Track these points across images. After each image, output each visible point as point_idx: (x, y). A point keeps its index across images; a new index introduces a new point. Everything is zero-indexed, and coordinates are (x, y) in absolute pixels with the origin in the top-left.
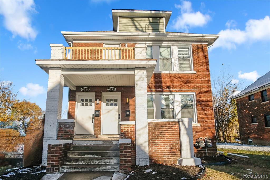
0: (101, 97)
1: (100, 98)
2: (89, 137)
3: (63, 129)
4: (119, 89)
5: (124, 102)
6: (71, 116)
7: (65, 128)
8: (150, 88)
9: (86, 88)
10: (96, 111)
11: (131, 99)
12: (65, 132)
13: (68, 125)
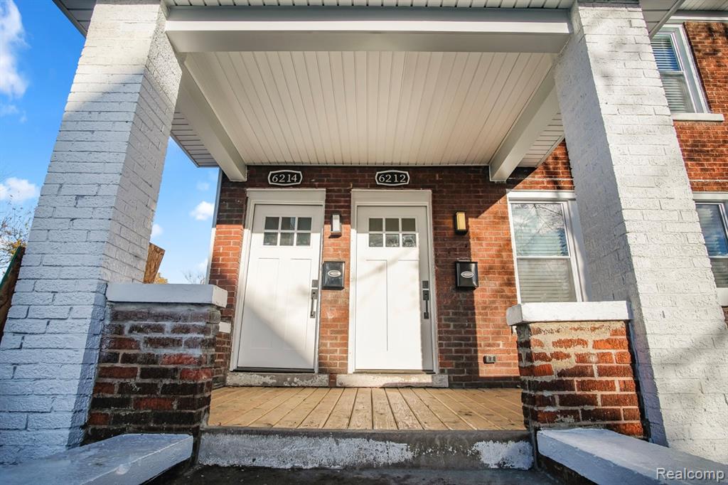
0: (349, 207)
1: (345, 212)
2: (296, 380)
3: (137, 347)
4: (421, 176)
5: (448, 229)
6: (220, 275)
7: (150, 342)
8: (547, 173)
9: (286, 174)
10: (327, 266)
11: (477, 217)
12: (145, 374)
13: (168, 325)
